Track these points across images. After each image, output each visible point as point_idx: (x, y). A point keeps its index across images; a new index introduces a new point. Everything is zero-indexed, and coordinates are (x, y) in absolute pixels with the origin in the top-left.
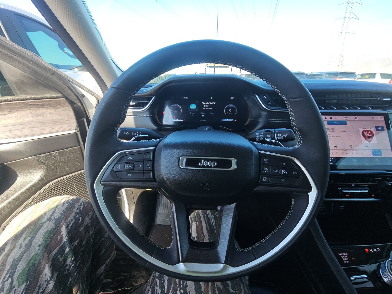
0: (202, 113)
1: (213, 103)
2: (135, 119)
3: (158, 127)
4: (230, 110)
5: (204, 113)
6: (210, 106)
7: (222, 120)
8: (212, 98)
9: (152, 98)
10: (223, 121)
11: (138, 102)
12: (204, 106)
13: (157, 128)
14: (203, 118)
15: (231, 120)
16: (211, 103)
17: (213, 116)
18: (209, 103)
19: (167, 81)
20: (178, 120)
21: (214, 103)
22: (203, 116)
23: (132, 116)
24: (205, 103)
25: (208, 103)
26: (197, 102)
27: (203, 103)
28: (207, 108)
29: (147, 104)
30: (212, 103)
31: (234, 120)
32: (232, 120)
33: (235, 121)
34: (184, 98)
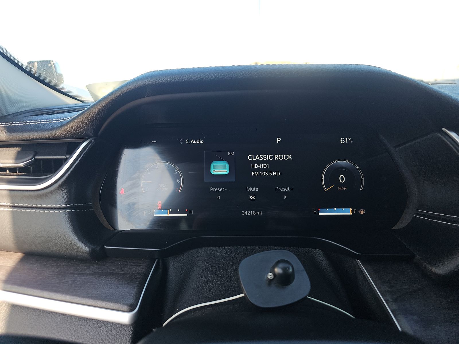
0: (249, 189)
1: (284, 157)
2: (15, 219)
3: (93, 247)
4: (342, 179)
5: (257, 189)
6: (274, 165)
7: (318, 212)
8: (279, 140)
9: (79, 144)
10: (320, 214)
11: (37, 157)
12: (254, 166)
13: (92, 253)
14: (252, 206)
15: (348, 212)
16: (276, 157)
17: (285, 197)
18: (271, 157)
19: (119, 93)
20: (170, 213)
21: (286, 157)
22: (253, 197)
23: (6, 209)
24: (257, 157)
25: (269, 157)
26: (232, 154)
27: (250, 157)
28: (264, 174)
29: (60, 164)
30: (281, 157)
31: (358, 210)
32: (351, 209)
33: (362, 212)
34: (190, 141)
